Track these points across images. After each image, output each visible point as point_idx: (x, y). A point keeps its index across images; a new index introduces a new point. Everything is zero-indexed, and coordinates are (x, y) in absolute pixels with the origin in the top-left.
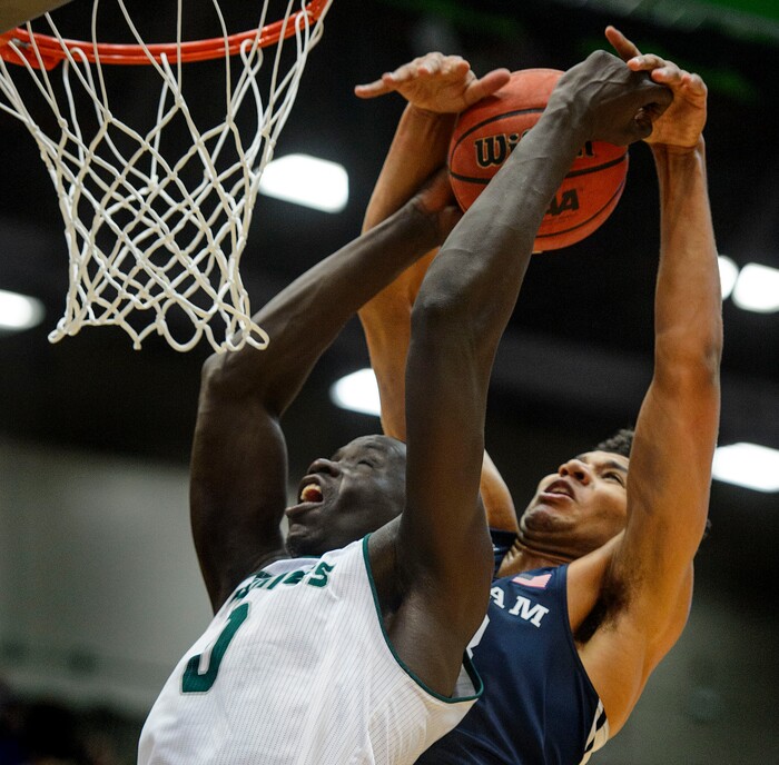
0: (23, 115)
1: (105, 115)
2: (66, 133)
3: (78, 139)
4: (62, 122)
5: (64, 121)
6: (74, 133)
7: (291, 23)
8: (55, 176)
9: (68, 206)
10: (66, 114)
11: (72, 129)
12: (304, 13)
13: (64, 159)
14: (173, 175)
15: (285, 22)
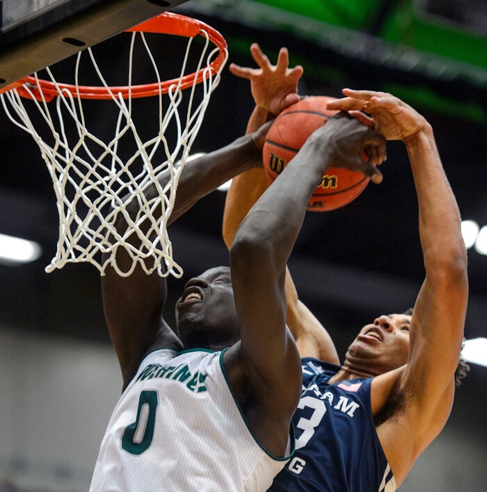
0: (31, 130)
1: (83, 131)
2: (58, 142)
3: (66, 146)
4: (56, 135)
5: (57, 134)
6: (63, 142)
7: (201, 75)
8: (51, 168)
9: (59, 188)
10: (58, 130)
11: (62, 139)
12: (209, 68)
13: (57, 158)
14: (125, 169)
15: (197, 74)
